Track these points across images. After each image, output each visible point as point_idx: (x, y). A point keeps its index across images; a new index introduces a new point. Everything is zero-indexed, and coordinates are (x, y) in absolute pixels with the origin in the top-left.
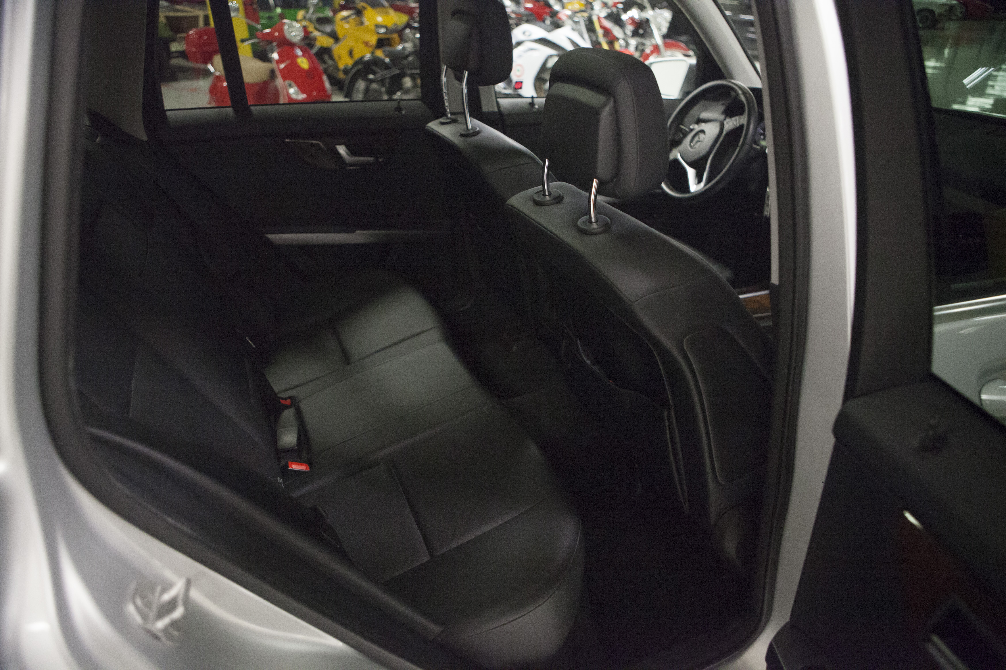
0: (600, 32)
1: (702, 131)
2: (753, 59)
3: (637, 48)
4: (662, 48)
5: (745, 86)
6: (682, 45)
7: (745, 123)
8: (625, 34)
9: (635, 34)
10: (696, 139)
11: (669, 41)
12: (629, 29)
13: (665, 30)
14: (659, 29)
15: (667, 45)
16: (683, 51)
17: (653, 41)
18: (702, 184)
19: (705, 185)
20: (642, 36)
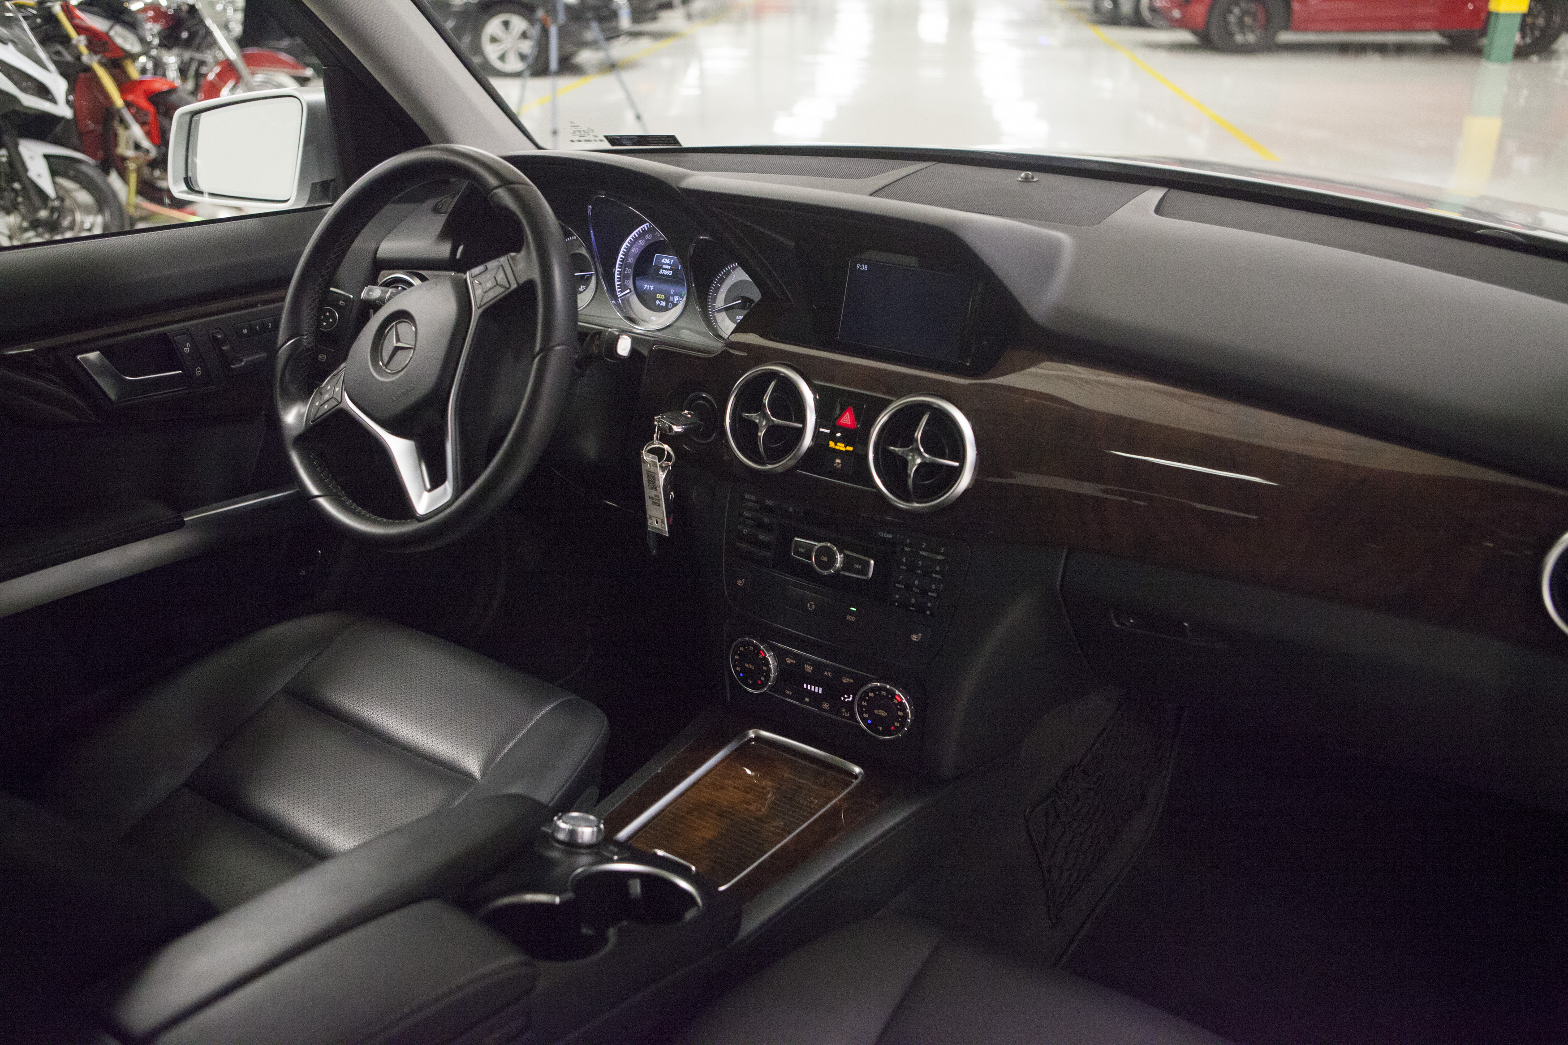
0: (80, 41)
1: (403, 316)
2: (481, 74)
3: (183, 71)
4: (241, 65)
5: (491, 154)
6: (284, 56)
7: (535, 275)
8: (142, 41)
9: (169, 40)
10: (391, 342)
11: (250, 50)
12: (152, 29)
13: (237, 28)
14: (225, 27)
15: (249, 60)
16: (290, 70)
17: (220, 56)
18: (447, 490)
19: (458, 492)
20: (187, 44)
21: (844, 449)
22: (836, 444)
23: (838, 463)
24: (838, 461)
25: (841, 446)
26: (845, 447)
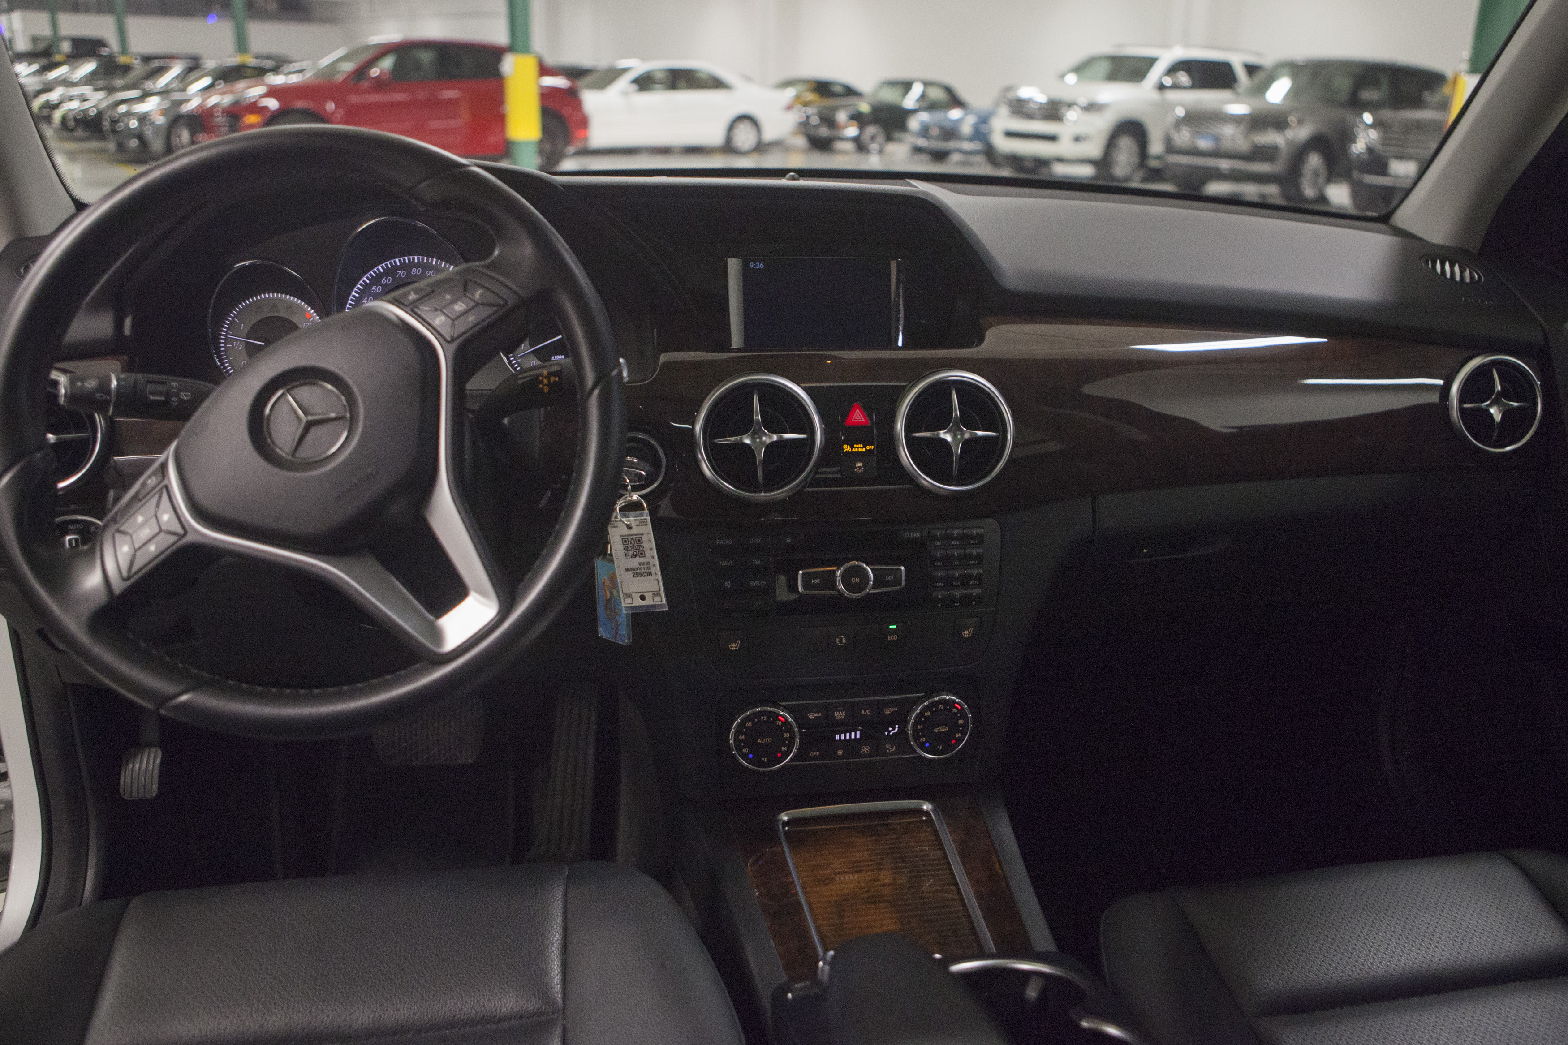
21: (864, 450)
22: (852, 447)
23: (860, 467)
24: (859, 464)
25: (859, 448)
26: (864, 446)
